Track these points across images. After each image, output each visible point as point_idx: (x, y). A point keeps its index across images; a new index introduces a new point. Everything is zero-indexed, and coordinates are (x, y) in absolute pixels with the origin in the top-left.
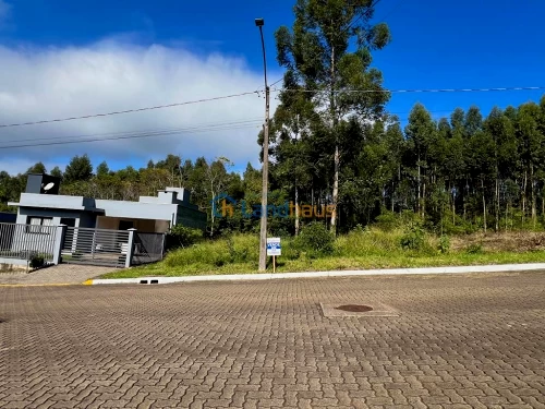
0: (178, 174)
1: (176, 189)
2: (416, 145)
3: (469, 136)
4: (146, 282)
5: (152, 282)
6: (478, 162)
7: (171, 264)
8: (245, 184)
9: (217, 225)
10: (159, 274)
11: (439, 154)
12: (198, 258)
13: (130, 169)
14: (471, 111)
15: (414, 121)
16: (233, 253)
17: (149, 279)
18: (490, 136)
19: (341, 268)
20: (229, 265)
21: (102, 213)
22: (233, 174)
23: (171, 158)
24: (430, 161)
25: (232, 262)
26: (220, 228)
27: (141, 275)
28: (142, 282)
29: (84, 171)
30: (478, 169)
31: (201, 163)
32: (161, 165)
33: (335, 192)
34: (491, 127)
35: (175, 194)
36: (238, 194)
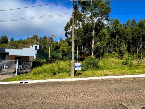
0: (37, 41)
1: (36, 45)
2: (116, 31)
3: (132, 28)
4: (23, 83)
5: (25, 83)
6: (136, 37)
7: (34, 74)
8: (60, 45)
9: (51, 58)
10: (29, 79)
11: (123, 34)
12: (45, 71)
13: (21, 40)
14: (133, 20)
15: (115, 23)
16: (59, 69)
17: (24, 82)
18: (139, 28)
19: (106, 75)
20: (58, 74)
21: (8, 54)
22: (56, 41)
23: (35, 36)
24: (120, 36)
25: (59, 72)
26: (52, 59)
27: (21, 79)
28: (21, 83)
29: (5, 40)
30: (136, 39)
31: (45, 38)
32: (31, 38)
33: (93, 46)
34: (140, 25)
35: (36, 47)
36: (58, 48)
